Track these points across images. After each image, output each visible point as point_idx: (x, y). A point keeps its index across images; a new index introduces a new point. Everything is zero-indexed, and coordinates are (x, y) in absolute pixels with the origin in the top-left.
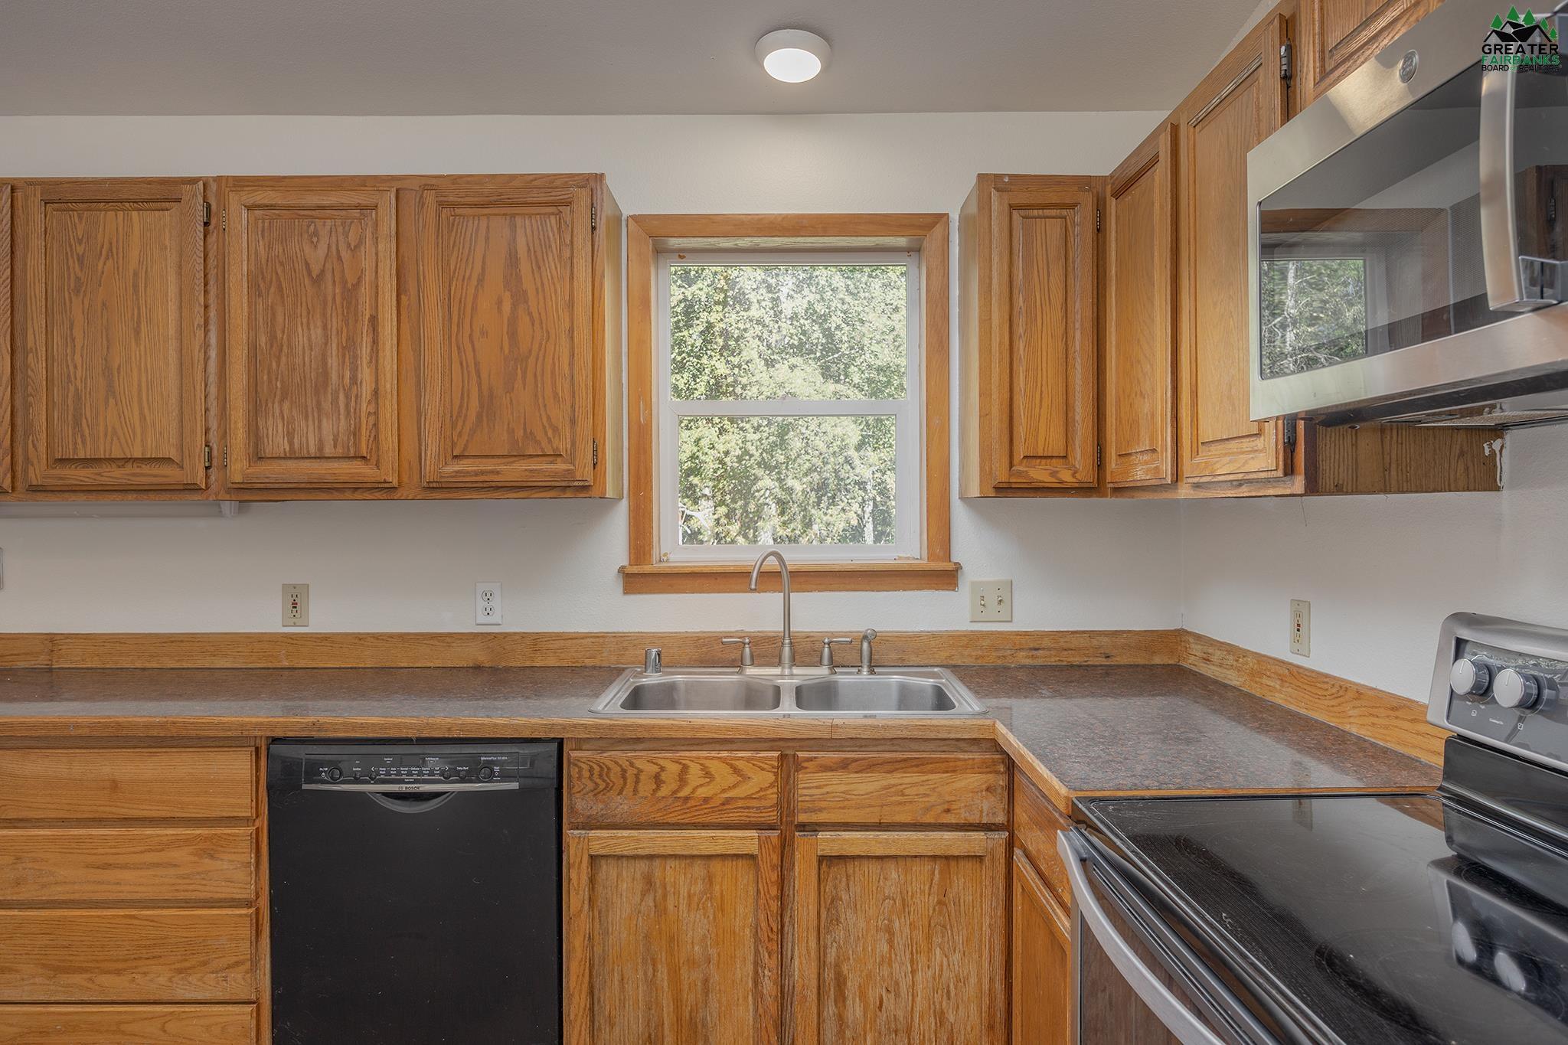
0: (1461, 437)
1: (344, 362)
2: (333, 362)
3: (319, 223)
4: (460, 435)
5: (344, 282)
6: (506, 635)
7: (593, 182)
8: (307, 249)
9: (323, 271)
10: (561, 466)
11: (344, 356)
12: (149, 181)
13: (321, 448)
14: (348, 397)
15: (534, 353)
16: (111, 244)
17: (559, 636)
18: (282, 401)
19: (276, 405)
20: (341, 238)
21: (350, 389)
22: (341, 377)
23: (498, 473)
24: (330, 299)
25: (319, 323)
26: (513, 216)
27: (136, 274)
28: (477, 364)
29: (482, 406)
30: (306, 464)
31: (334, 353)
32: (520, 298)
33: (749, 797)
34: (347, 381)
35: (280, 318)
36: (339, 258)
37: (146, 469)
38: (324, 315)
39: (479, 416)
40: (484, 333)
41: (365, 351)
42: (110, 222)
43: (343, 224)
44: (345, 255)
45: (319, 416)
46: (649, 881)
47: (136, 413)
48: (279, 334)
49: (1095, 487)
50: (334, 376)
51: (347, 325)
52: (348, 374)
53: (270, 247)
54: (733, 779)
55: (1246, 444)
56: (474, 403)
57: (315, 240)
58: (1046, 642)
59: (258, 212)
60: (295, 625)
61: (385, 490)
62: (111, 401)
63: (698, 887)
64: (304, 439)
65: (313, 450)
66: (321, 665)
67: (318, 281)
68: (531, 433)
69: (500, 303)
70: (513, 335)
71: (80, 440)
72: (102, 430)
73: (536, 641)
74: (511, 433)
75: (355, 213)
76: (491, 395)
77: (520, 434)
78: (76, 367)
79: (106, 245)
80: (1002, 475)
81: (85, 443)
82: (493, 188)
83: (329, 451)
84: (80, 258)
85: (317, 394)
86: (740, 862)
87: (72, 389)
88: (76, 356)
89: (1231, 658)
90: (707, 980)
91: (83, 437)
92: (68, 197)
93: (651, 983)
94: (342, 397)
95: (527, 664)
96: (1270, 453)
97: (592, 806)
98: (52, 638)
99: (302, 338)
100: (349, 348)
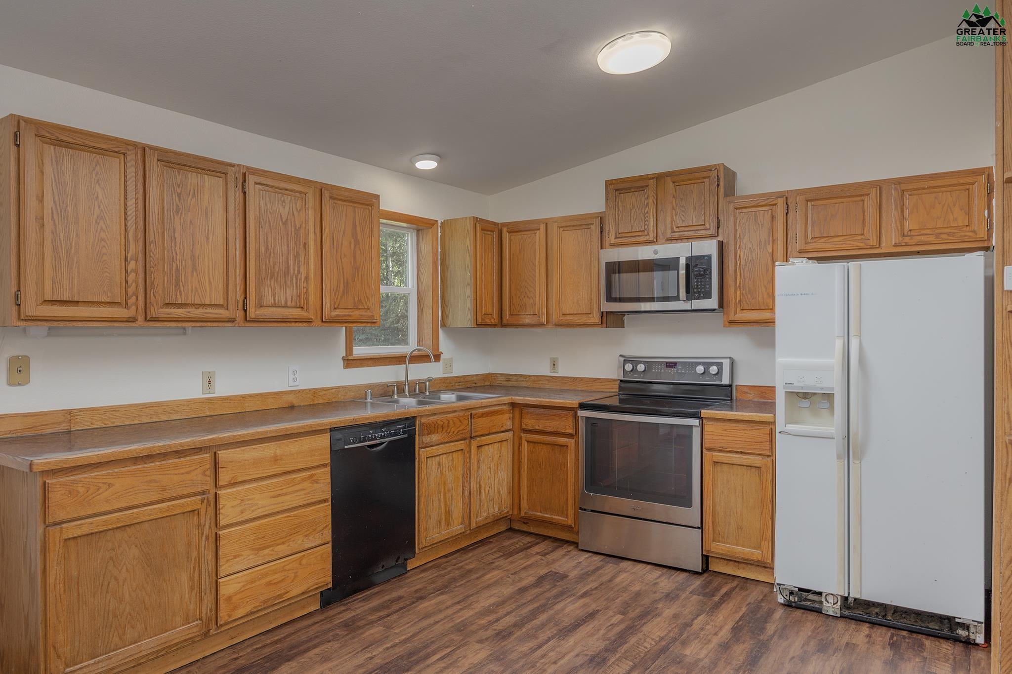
0: (621, 316)
1: (295, 263)
2: (291, 262)
3: (286, 197)
4: (337, 299)
5: (295, 226)
6: (303, 390)
7: (377, 198)
8: (281, 208)
9: (287, 219)
10: (369, 313)
11: (295, 260)
12: (212, 161)
13: (286, 303)
14: (297, 279)
15: (361, 266)
16: (194, 190)
17: (323, 389)
18: (271, 279)
19: (268, 281)
20: (294, 205)
21: (298, 276)
22: (294, 270)
23: (350, 316)
24: (290, 233)
25: (286, 244)
26: (354, 207)
27: (207, 208)
28: (343, 269)
29: (344, 287)
30: (280, 310)
31: (292, 258)
32: (357, 242)
34: (296, 272)
35: (270, 239)
36: (293, 215)
37: (209, 310)
38: (287, 240)
39: (343, 291)
40: (345, 256)
41: (302, 259)
42: (193, 179)
43: (295, 199)
44: (296, 213)
45: (286, 288)
46: (439, 463)
47: (207, 280)
48: (270, 248)
49: (502, 324)
51: (296, 247)
52: (297, 269)
53: (265, 204)
55: (587, 316)
56: (342, 285)
57: (284, 204)
58: (462, 379)
59: (260, 186)
60: (210, 393)
61: (309, 321)
62: (195, 274)
64: (279, 298)
65: (283, 303)
67: (285, 223)
68: (360, 300)
69: (350, 243)
70: (355, 257)
71: (178, 294)
72: (190, 288)
73: (315, 392)
74: (354, 299)
75: (298, 195)
76: (347, 283)
77: (357, 299)
78: (177, 254)
79: (192, 191)
80: (480, 321)
81: (181, 295)
82: (347, 194)
83: (289, 304)
84: (179, 195)
85: (285, 277)
86: (460, 452)
87: (174, 265)
88: (177, 248)
89: (522, 379)
90: (452, 496)
91: (180, 292)
92: (172, 160)
93: (439, 500)
94: (294, 279)
95: (312, 403)
96: (596, 319)
97: (427, 439)
98: (70, 412)
99: (279, 250)
100: (297, 256)
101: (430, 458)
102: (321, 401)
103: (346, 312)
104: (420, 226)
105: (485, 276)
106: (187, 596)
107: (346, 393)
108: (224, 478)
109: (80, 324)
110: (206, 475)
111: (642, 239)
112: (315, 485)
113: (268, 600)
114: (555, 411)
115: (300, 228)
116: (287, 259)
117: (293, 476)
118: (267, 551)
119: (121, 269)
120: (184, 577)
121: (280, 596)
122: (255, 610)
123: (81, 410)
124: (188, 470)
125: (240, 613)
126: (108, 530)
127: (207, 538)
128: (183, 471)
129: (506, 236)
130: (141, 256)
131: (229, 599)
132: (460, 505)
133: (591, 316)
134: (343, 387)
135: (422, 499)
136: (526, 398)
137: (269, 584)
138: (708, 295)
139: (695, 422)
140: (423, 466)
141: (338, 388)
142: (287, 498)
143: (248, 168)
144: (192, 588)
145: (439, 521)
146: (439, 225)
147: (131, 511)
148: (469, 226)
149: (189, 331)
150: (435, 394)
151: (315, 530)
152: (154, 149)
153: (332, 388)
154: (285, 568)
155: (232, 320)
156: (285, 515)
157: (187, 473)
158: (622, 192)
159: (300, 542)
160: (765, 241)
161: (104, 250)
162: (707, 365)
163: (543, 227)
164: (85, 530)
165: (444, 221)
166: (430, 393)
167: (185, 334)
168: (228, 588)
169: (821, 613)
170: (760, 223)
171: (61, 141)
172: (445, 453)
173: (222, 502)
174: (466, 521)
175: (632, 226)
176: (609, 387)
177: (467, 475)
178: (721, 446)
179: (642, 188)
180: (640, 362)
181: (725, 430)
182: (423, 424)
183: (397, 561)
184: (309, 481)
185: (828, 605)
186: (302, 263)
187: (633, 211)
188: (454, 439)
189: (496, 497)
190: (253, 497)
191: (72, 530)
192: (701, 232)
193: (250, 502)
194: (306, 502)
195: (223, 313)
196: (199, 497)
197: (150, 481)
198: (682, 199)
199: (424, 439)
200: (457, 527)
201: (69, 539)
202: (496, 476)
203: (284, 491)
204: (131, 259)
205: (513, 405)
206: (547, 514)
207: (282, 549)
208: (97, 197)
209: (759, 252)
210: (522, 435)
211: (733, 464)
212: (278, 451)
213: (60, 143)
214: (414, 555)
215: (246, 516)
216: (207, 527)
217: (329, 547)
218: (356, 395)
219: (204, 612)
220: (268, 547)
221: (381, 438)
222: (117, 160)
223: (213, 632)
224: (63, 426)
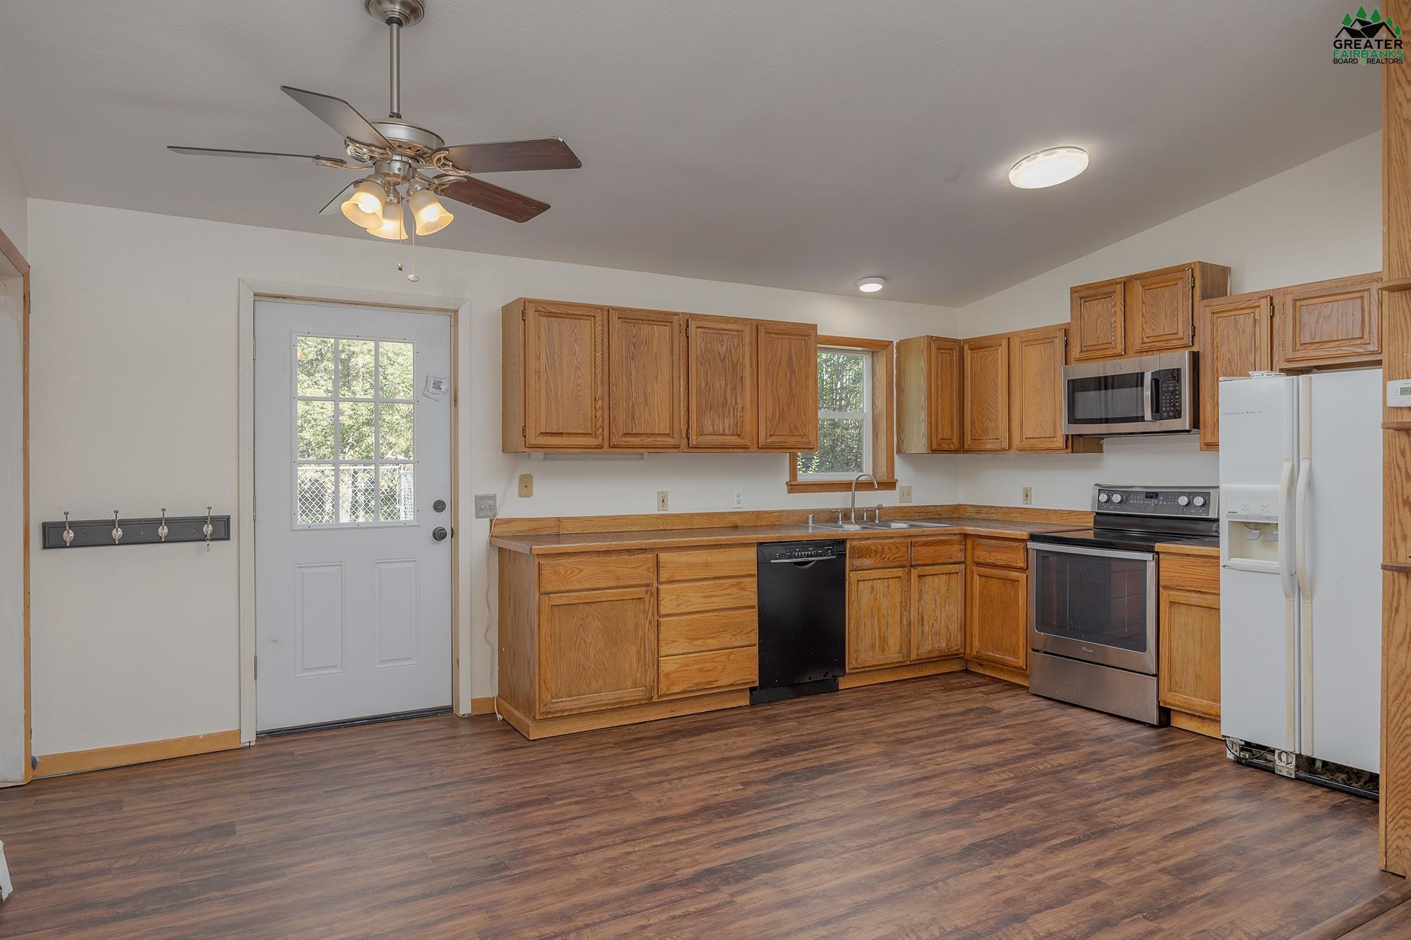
0: (1097, 439)
1: (732, 395)
2: (729, 395)
3: (724, 336)
4: (773, 426)
5: (733, 362)
6: (747, 512)
7: (814, 327)
8: (719, 346)
9: (725, 356)
10: (805, 440)
11: (732, 392)
12: (660, 313)
13: (724, 431)
14: (734, 410)
15: (797, 395)
16: (646, 338)
17: (766, 512)
18: (710, 410)
19: (708, 412)
20: (731, 343)
21: (735, 406)
22: (731, 401)
23: (785, 442)
24: (727, 368)
25: (724, 379)
26: (790, 339)
27: (656, 353)
28: (778, 398)
29: (780, 415)
30: (718, 437)
31: (729, 391)
32: (793, 372)
33: (900, 557)
34: (733, 403)
35: (709, 375)
36: (731, 351)
37: (659, 438)
38: (725, 375)
39: (779, 419)
40: (781, 386)
41: (739, 391)
42: (645, 330)
43: (732, 338)
44: (733, 351)
45: (724, 417)
46: (872, 588)
47: (656, 413)
48: (709, 383)
49: (962, 449)
51: (733, 380)
52: (734, 400)
53: (706, 345)
54: (896, 550)
55: (1050, 440)
56: (777, 413)
57: (722, 343)
58: (923, 510)
59: (700, 330)
60: (663, 510)
61: (745, 448)
62: (647, 408)
63: (886, 589)
64: (718, 427)
65: (721, 431)
66: (676, 528)
67: (723, 360)
68: (796, 426)
69: (786, 374)
70: (790, 387)
71: (634, 425)
72: (643, 421)
73: (758, 514)
74: (790, 426)
75: (736, 333)
76: (783, 411)
77: (792, 426)
78: (632, 392)
79: (644, 340)
80: (935, 446)
81: (636, 426)
82: (783, 327)
83: (727, 432)
84: (634, 345)
85: (723, 408)
86: (897, 579)
87: (631, 402)
88: (633, 388)
89: (993, 510)
90: (887, 623)
91: (635, 424)
92: (629, 317)
93: (873, 625)
94: (732, 410)
95: (755, 524)
96: (1060, 442)
97: (858, 562)
98: (559, 519)
99: (717, 384)
100: (734, 389)
101: (862, 582)
102: (763, 523)
103: (781, 439)
104: (874, 348)
105: (942, 398)
106: (635, 666)
107: (790, 517)
108: (664, 576)
109: (564, 450)
110: (649, 572)
111: (1109, 352)
112: (742, 592)
113: (701, 684)
114: (1007, 543)
115: (737, 363)
116: (725, 392)
117: (723, 581)
118: (699, 642)
119: (592, 407)
120: (633, 650)
121: (710, 683)
122: (689, 689)
123: (566, 518)
124: (636, 565)
125: (676, 689)
126: (579, 603)
127: (650, 623)
128: (631, 566)
129: (967, 353)
130: (606, 396)
131: (667, 675)
132: (898, 633)
133: (1054, 439)
134: (786, 511)
135: (853, 620)
136: (978, 529)
137: (701, 670)
138: (1178, 414)
139: (1148, 557)
140: (854, 588)
141: (782, 511)
142: (716, 599)
143: (690, 314)
144: (639, 660)
145: (873, 646)
146: (895, 345)
147: (595, 592)
148: (924, 346)
149: (646, 455)
150: (885, 522)
151: (742, 631)
152: (614, 309)
153: (775, 512)
154: (715, 659)
155: (677, 447)
156: (715, 614)
157: (636, 568)
158: (1087, 300)
159: (727, 639)
160: (1247, 350)
161: (580, 393)
162: (1191, 496)
163: (1005, 342)
164: (564, 601)
165: (900, 341)
166: (879, 521)
167: (642, 458)
168: (668, 666)
169: (1274, 772)
170: (1240, 329)
171: (552, 312)
172: (879, 579)
173: (662, 595)
174: (905, 651)
175: (1098, 338)
176: (1085, 520)
177: (905, 604)
178: (1178, 584)
179: (1109, 295)
180: (1117, 492)
181: (1182, 566)
182: (853, 547)
183: (825, 676)
184: (737, 588)
185: (1281, 764)
186: (738, 396)
187: (1099, 320)
188: (890, 565)
189: (944, 631)
190: (687, 594)
191: (556, 599)
192: (1174, 341)
193: (685, 598)
194: (734, 606)
195: (669, 441)
196: (644, 588)
197: (608, 571)
198: (1152, 305)
199: (855, 562)
200: (893, 654)
201: (555, 605)
202: (943, 609)
203: (714, 593)
204: (599, 399)
205: (966, 536)
206: (999, 654)
207: (712, 643)
208: (575, 353)
209: (1239, 363)
210: (974, 568)
211: (1191, 605)
212: (709, 559)
213: (550, 315)
214: (844, 674)
215: (682, 609)
216: (650, 613)
217: (755, 650)
218: (800, 519)
219: (648, 681)
220: (701, 639)
221: (808, 556)
222: (589, 322)
223: (655, 699)
224: (554, 530)
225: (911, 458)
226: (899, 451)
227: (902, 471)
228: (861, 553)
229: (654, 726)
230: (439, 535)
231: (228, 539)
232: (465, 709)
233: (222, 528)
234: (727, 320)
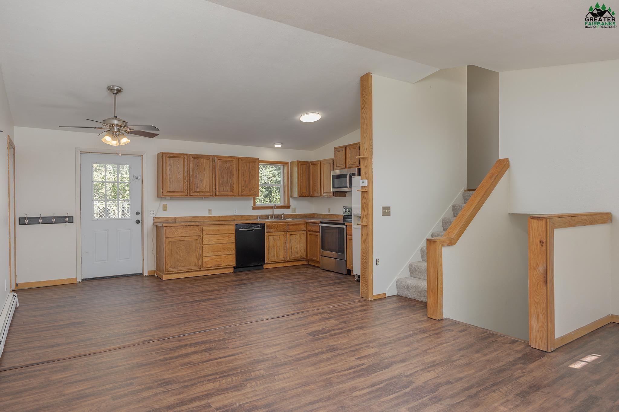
2: (229, 180)
3: (227, 162)
4: (243, 189)
5: (230, 170)
7: (258, 158)
10: (255, 193)
12: (206, 155)
13: (227, 191)
14: (230, 184)
15: (252, 179)
17: (245, 216)
18: (223, 184)
20: (229, 164)
22: (230, 181)
24: (228, 172)
26: (249, 162)
27: (204, 168)
28: (245, 180)
29: (246, 186)
30: (225, 193)
32: (250, 173)
33: (284, 229)
35: (222, 174)
37: (205, 193)
38: (228, 174)
41: (232, 179)
42: (201, 161)
44: (230, 166)
45: (227, 187)
46: (274, 238)
47: (205, 185)
48: (222, 176)
49: (309, 196)
50: (229, 182)
51: (230, 175)
53: (221, 165)
54: (282, 227)
55: (330, 193)
57: (226, 164)
58: (300, 215)
59: (219, 160)
60: (210, 215)
61: (235, 196)
62: (201, 184)
63: (278, 238)
64: (225, 189)
65: (226, 191)
66: (214, 220)
67: (227, 169)
69: (248, 173)
70: (249, 177)
71: (197, 189)
72: (200, 188)
73: (242, 216)
75: (231, 161)
76: (247, 184)
77: (250, 189)
79: (201, 164)
80: (300, 195)
82: (247, 159)
83: (228, 191)
84: (197, 165)
85: (227, 184)
86: (283, 236)
87: (196, 182)
88: (197, 178)
89: (321, 215)
90: (279, 248)
92: (196, 157)
93: (274, 249)
95: (240, 219)
96: (332, 194)
97: (269, 230)
98: (175, 217)
99: (225, 177)
100: (230, 178)
101: (270, 236)
102: (244, 219)
103: (248, 193)
104: (284, 164)
105: (302, 180)
106: (195, 259)
107: (253, 217)
108: (204, 233)
109: (175, 197)
110: (200, 232)
111: (342, 167)
112: (231, 238)
113: (216, 265)
114: (315, 224)
115: (231, 170)
117: (223, 235)
118: (216, 253)
119: (184, 184)
120: (195, 255)
121: (220, 265)
122: (212, 266)
123: (178, 217)
125: (209, 266)
126: (177, 241)
127: (200, 247)
129: (311, 166)
130: (188, 181)
131: (205, 262)
132: (283, 251)
135: (267, 248)
137: (216, 261)
139: (344, 226)
140: (267, 238)
141: (250, 215)
142: (221, 240)
143: (216, 156)
144: (196, 258)
145: (274, 255)
146: (290, 163)
147: (182, 237)
148: (297, 163)
149: (203, 198)
150: (284, 219)
151: (230, 250)
152: (191, 155)
153: (248, 215)
154: (221, 258)
155: (212, 196)
156: (220, 245)
157: (195, 231)
158: (337, 151)
159: (225, 252)
161: (180, 180)
163: (319, 163)
164: (173, 240)
167: (202, 199)
168: (205, 259)
172: (276, 235)
173: (204, 239)
174: (285, 257)
175: (340, 163)
176: (341, 217)
177: (285, 243)
178: (350, 234)
179: (342, 150)
180: (347, 209)
182: (268, 226)
183: (258, 264)
184: (229, 237)
186: (232, 180)
187: (340, 158)
188: (280, 231)
189: (299, 251)
191: (170, 240)
193: (211, 240)
194: (227, 242)
195: (210, 194)
196: (198, 237)
198: (351, 154)
200: (281, 257)
202: (299, 245)
203: (221, 239)
204: (186, 181)
205: (307, 223)
206: (314, 258)
207: (220, 253)
208: (178, 168)
210: (308, 232)
212: (219, 228)
213: (170, 157)
214: (265, 264)
215: (210, 243)
216: (200, 244)
217: (234, 256)
218: (256, 217)
219: (199, 264)
220: (216, 252)
221: (252, 228)
222: (183, 159)
223: (202, 269)
224: (175, 220)
225: (295, 199)
226: (291, 197)
227: (292, 203)
228: (270, 227)
229: (201, 277)
230: (138, 222)
231: (73, 222)
232: (146, 273)
233: (71, 220)
234: (229, 157)
